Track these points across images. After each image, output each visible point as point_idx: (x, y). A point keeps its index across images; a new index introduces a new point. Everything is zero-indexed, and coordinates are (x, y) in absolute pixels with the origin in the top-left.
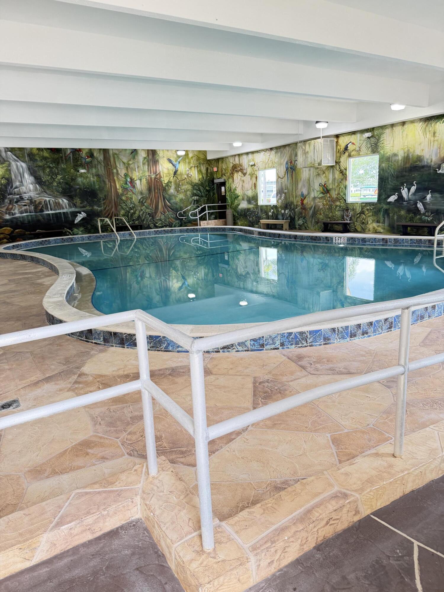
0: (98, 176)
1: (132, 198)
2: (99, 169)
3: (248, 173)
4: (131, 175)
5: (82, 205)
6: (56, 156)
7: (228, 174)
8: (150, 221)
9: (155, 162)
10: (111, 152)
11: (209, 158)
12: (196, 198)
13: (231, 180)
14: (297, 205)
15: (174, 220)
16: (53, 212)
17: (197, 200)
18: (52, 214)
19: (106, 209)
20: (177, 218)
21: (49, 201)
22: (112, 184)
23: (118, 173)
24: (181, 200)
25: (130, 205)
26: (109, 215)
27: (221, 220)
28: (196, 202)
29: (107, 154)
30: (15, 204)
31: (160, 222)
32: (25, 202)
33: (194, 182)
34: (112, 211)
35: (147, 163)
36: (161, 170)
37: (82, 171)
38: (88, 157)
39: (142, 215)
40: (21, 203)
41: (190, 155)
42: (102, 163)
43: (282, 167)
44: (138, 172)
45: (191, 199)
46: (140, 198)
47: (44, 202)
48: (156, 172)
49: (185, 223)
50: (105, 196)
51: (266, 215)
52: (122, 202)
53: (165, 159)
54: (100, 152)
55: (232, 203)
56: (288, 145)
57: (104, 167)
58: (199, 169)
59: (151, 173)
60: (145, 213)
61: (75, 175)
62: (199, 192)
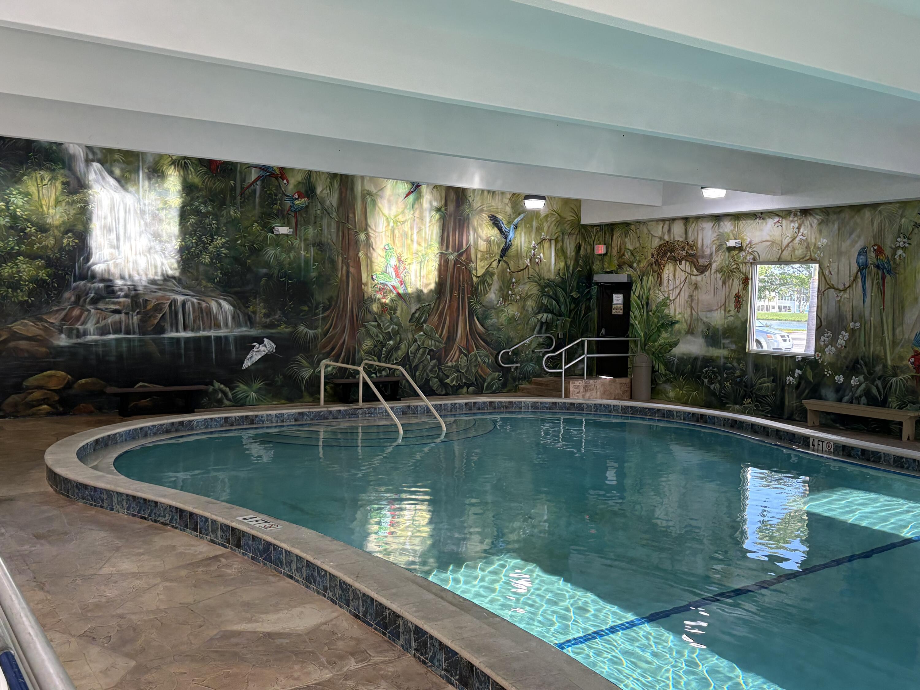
0: (320, 245)
1: (395, 310)
2: (325, 227)
3: (714, 266)
5: (268, 320)
6: (219, 185)
7: (643, 264)
8: (431, 371)
9: (460, 221)
11: (584, 221)
12: (545, 317)
13: (651, 280)
14: (894, 368)
15: (488, 371)
16: (189, 334)
17: (547, 323)
18: (187, 340)
19: (329, 334)
20: (496, 368)
21: (184, 304)
22: (352, 270)
23: (368, 244)
24: (512, 320)
25: (388, 327)
26: (333, 349)
28: (544, 327)
29: (349, 192)
30: (89, 307)
31: (455, 374)
32: (118, 303)
33: (546, 277)
34: (341, 341)
35: (440, 223)
36: (471, 241)
37: (284, 230)
38: (300, 196)
39: (415, 354)
40: (107, 303)
42: (334, 215)
43: (844, 260)
44: (419, 244)
45: (533, 320)
46: (413, 311)
47: (170, 305)
48: (461, 245)
50: (330, 299)
51: (773, 381)
52: (369, 317)
53: (485, 216)
54: (331, 181)
55: (650, 338)
56: (873, 206)
57: (338, 223)
58: (560, 244)
59: (448, 247)
60: (421, 350)
61: (261, 239)
62: (554, 302)
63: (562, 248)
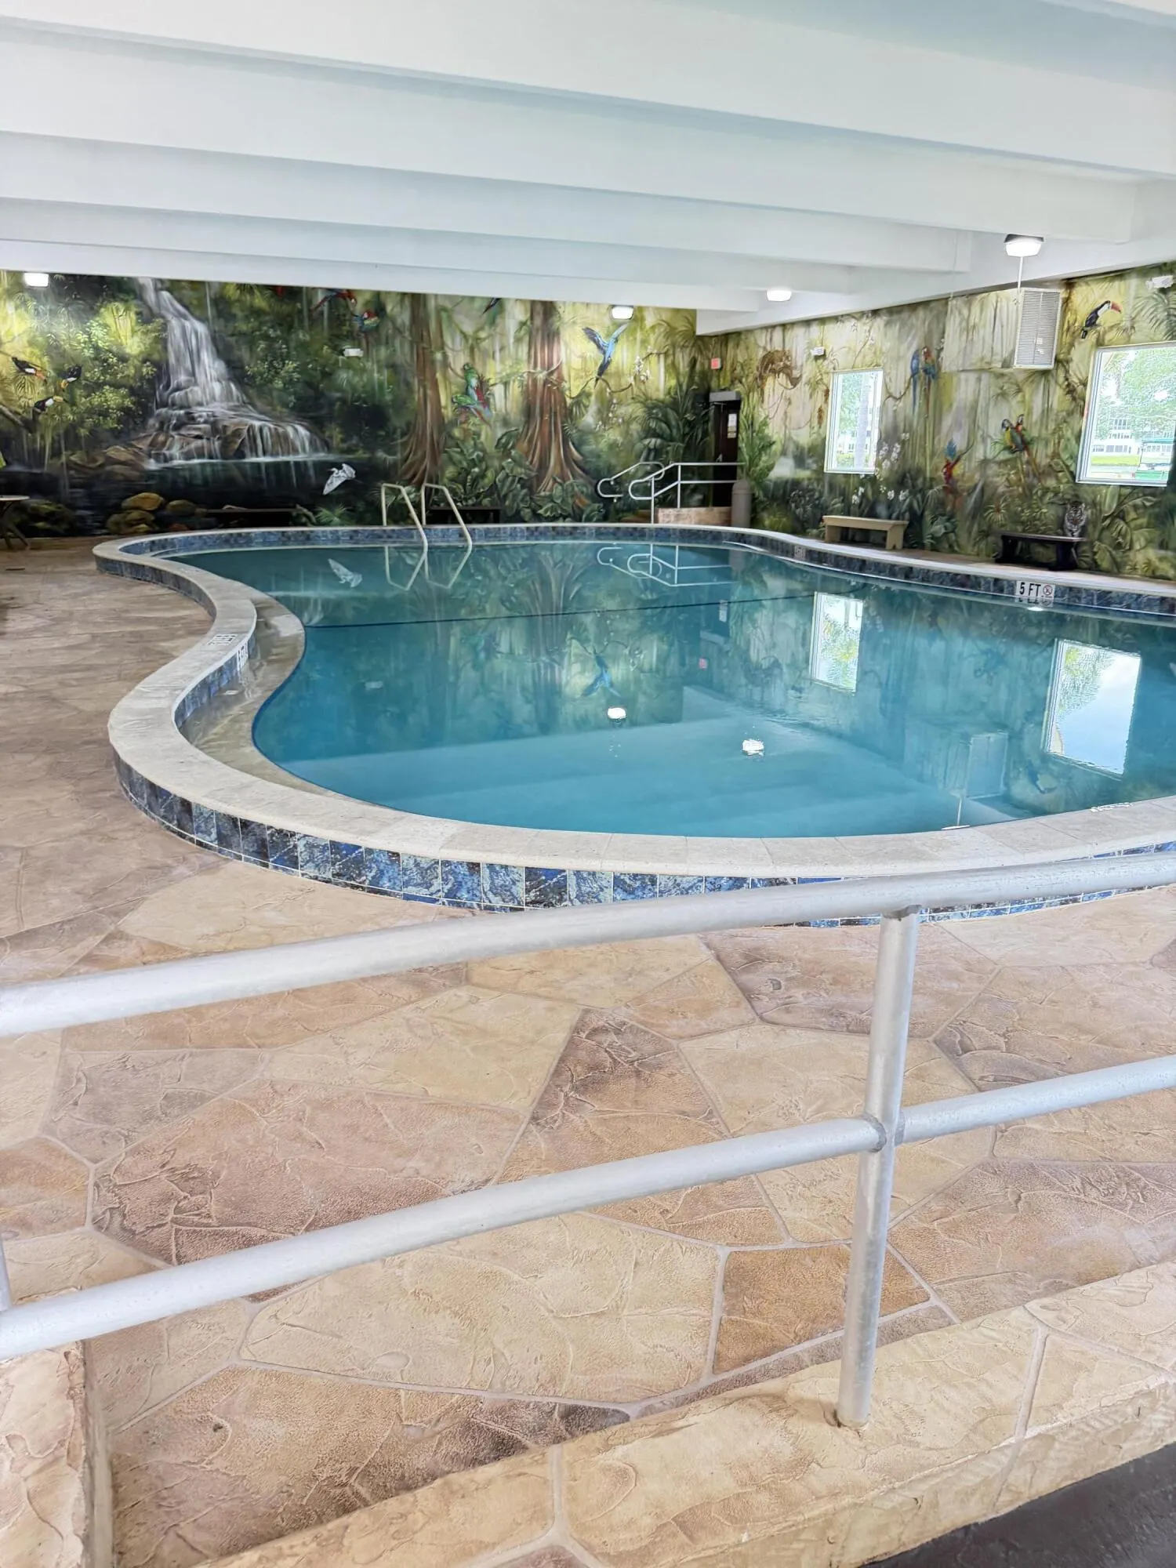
0: (393, 367)
1: (479, 435)
2: (398, 347)
3: (804, 379)
4: (480, 371)
5: (345, 445)
6: (285, 308)
7: (751, 379)
8: (522, 500)
9: (548, 336)
10: (432, 304)
11: (699, 333)
12: (653, 442)
13: (756, 396)
14: (932, 479)
15: (587, 501)
16: (268, 459)
17: (655, 449)
18: (268, 465)
19: (409, 461)
20: (595, 497)
21: (261, 430)
22: (429, 392)
23: (446, 364)
24: (613, 446)
25: (473, 453)
26: (414, 476)
27: (716, 509)
28: (652, 454)
29: (421, 309)
30: (173, 433)
31: (550, 505)
32: (199, 429)
33: (654, 397)
34: (423, 468)
35: (527, 339)
36: (563, 358)
37: (352, 352)
38: (370, 315)
39: (503, 482)
40: (189, 429)
41: (650, 320)
42: (407, 334)
43: (901, 365)
44: (502, 362)
45: (639, 446)
46: (499, 435)
47: (248, 431)
48: (550, 364)
49: (617, 511)
50: (408, 424)
51: (843, 501)
52: (450, 442)
53: (579, 329)
54: (402, 301)
55: (753, 461)
56: (925, 304)
57: (411, 343)
58: (669, 361)
59: (535, 366)
60: (510, 479)
61: (332, 361)
62: (664, 425)
63: (673, 364)
